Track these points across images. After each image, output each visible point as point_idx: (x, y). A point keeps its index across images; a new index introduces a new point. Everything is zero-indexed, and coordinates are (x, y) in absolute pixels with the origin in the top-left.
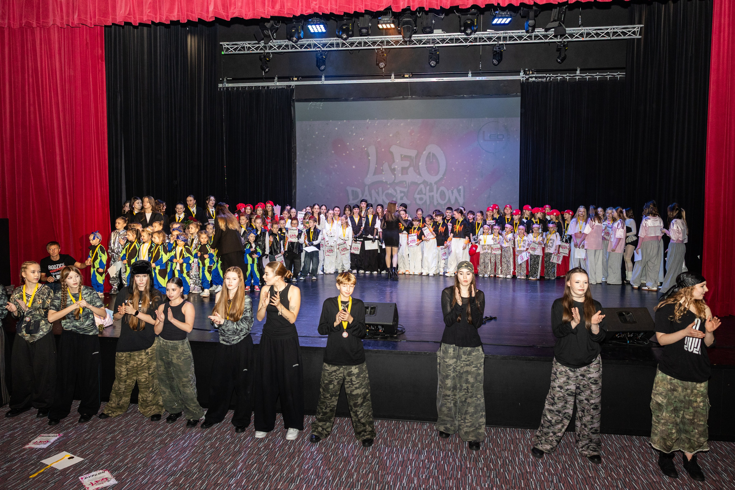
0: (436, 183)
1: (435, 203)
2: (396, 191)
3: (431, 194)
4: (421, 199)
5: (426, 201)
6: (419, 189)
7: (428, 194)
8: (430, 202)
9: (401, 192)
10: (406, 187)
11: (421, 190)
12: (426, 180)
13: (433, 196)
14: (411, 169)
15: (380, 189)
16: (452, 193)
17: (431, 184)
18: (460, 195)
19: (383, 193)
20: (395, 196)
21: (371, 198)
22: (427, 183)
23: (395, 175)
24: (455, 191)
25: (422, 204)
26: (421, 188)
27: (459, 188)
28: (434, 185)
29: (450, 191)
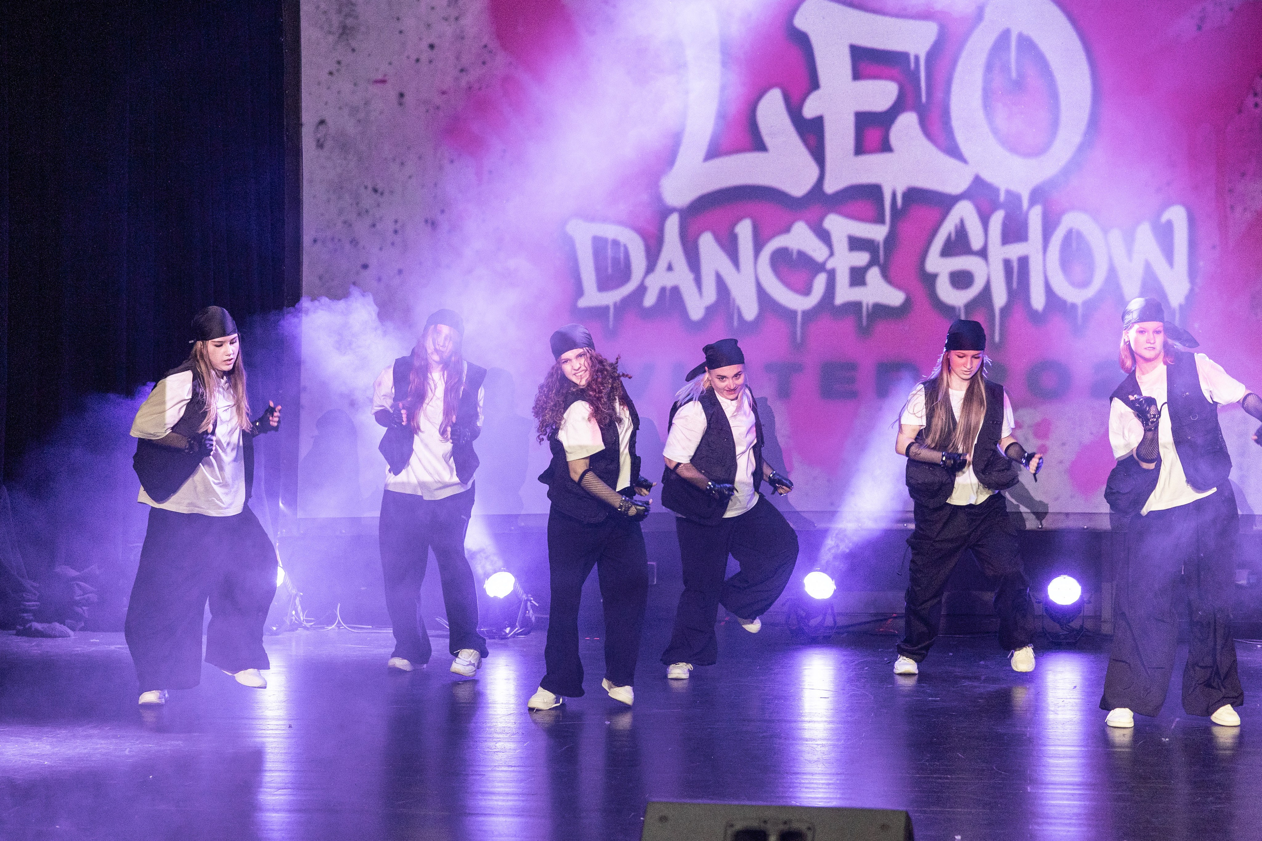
0: (1039, 195)
2: (825, 237)
3: (1015, 251)
4: (961, 279)
5: (987, 289)
6: (948, 227)
7: (998, 252)
8: (1012, 294)
9: (856, 244)
10: (880, 220)
11: (961, 234)
12: (988, 176)
13: (1024, 261)
14: (908, 121)
15: (744, 230)
16: (1129, 239)
17: (1014, 198)
18: (1169, 253)
19: (757, 250)
20: (819, 267)
21: (698, 280)
22: (994, 190)
23: (818, 153)
24: (1144, 235)
25: (970, 306)
26: (962, 221)
27: (1165, 217)
28: (1033, 202)
29: (1116, 236)
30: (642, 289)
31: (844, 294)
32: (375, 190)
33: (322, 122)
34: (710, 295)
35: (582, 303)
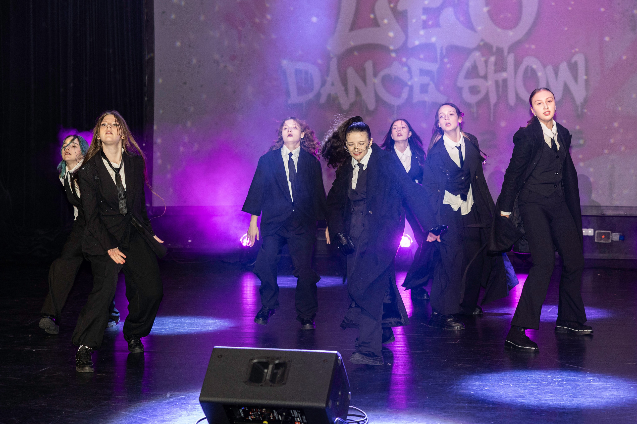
0: (513, 48)
1: (512, 101)
2: (408, 69)
3: (501, 76)
4: (474, 90)
5: (487, 95)
6: (468, 64)
7: (493, 77)
8: (499, 97)
9: (423, 72)
10: (435, 61)
11: (475, 67)
12: (488, 39)
13: (505, 81)
14: (448, 13)
15: (369, 66)
16: (556, 70)
17: (500, 51)
18: (576, 79)
19: (375, 75)
20: (405, 84)
21: (346, 90)
22: (491, 46)
23: (405, 28)
24: (564, 68)
25: (479, 104)
26: (475, 62)
27: (573, 60)
28: (509, 52)
29: (550, 68)
30: (319, 95)
31: (417, 97)
32: (190, 46)
33: (164, 12)
34: (352, 97)
35: (290, 101)
